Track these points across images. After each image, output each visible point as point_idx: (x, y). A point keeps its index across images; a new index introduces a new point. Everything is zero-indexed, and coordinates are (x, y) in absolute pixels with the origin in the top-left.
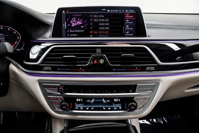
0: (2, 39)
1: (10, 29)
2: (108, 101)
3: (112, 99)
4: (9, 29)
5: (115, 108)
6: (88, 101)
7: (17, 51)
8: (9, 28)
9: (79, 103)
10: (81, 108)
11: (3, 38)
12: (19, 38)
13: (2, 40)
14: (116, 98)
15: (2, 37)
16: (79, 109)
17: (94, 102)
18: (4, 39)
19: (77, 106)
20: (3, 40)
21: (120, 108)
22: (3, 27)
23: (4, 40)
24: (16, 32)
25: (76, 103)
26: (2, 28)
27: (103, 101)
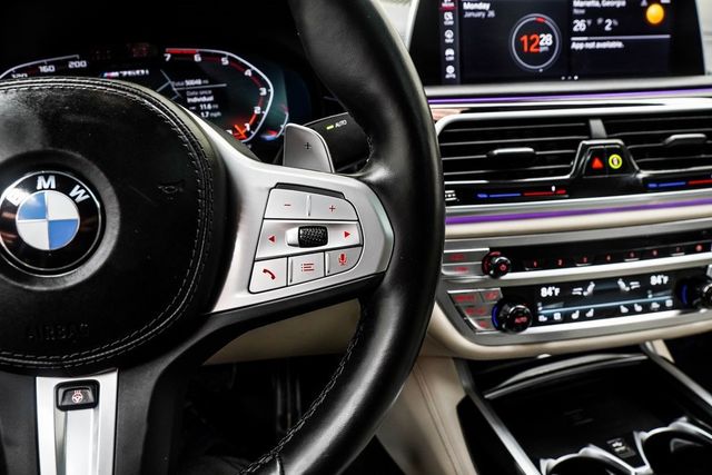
0: (204, 99)
1: (230, 58)
2: (635, 285)
3: (643, 278)
4: (225, 61)
5: (655, 305)
6: (577, 291)
7: (264, 140)
8: (224, 56)
9: (548, 301)
10: (557, 317)
11: (207, 96)
12: (268, 93)
13: (202, 103)
14: (656, 274)
15: (202, 93)
16: (551, 321)
17: (595, 292)
18: (211, 99)
19: (543, 312)
20: (207, 103)
21: (669, 303)
22: (202, 54)
23: (212, 103)
24: (253, 72)
25: (539, 304)
26: (197, 58)
27: (618, 289)
